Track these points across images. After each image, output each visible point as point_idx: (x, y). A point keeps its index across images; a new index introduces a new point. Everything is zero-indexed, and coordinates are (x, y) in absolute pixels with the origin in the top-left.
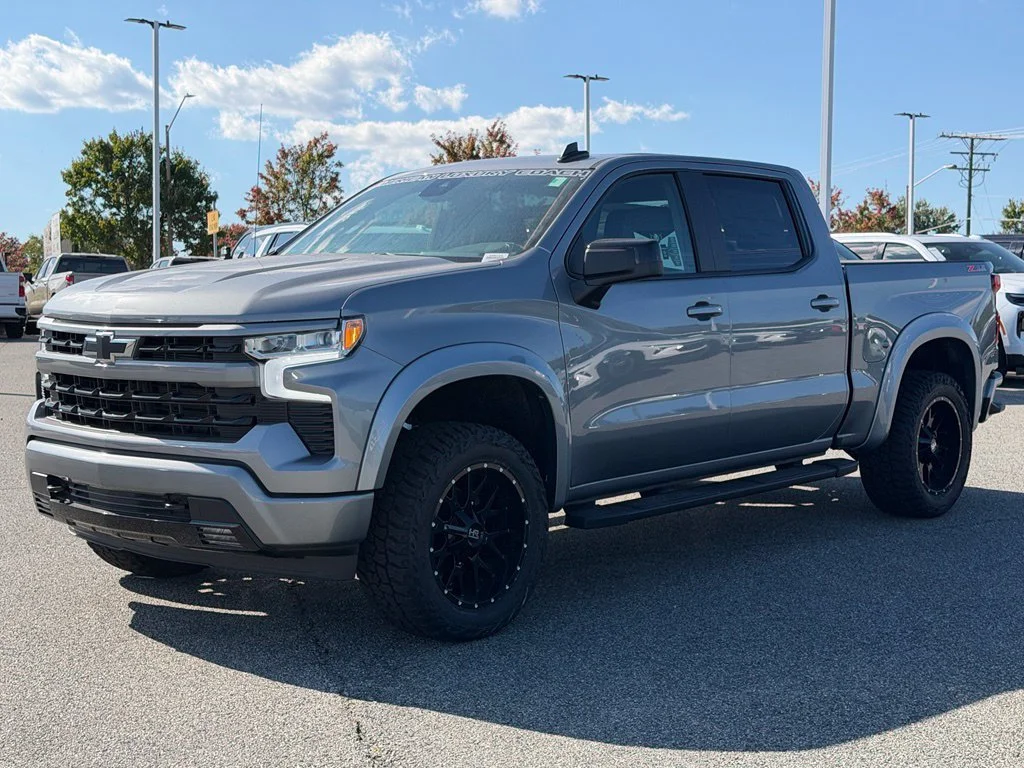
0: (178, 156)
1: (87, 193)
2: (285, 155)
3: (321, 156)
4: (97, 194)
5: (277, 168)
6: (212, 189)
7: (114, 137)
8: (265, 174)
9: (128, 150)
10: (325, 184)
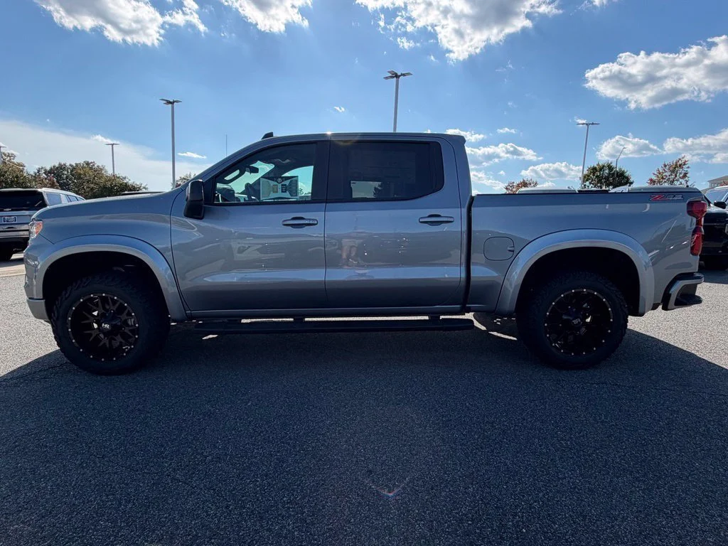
0: (620, 169)
1: (587, 183)
2: (665, 166)
3: (680, 165)
4: (590, 183)
5: (661, 171)
6: (631, 180)
7: (598, 165)
8: (656, 173)
9: (602, 168)
10: (681, 176)
